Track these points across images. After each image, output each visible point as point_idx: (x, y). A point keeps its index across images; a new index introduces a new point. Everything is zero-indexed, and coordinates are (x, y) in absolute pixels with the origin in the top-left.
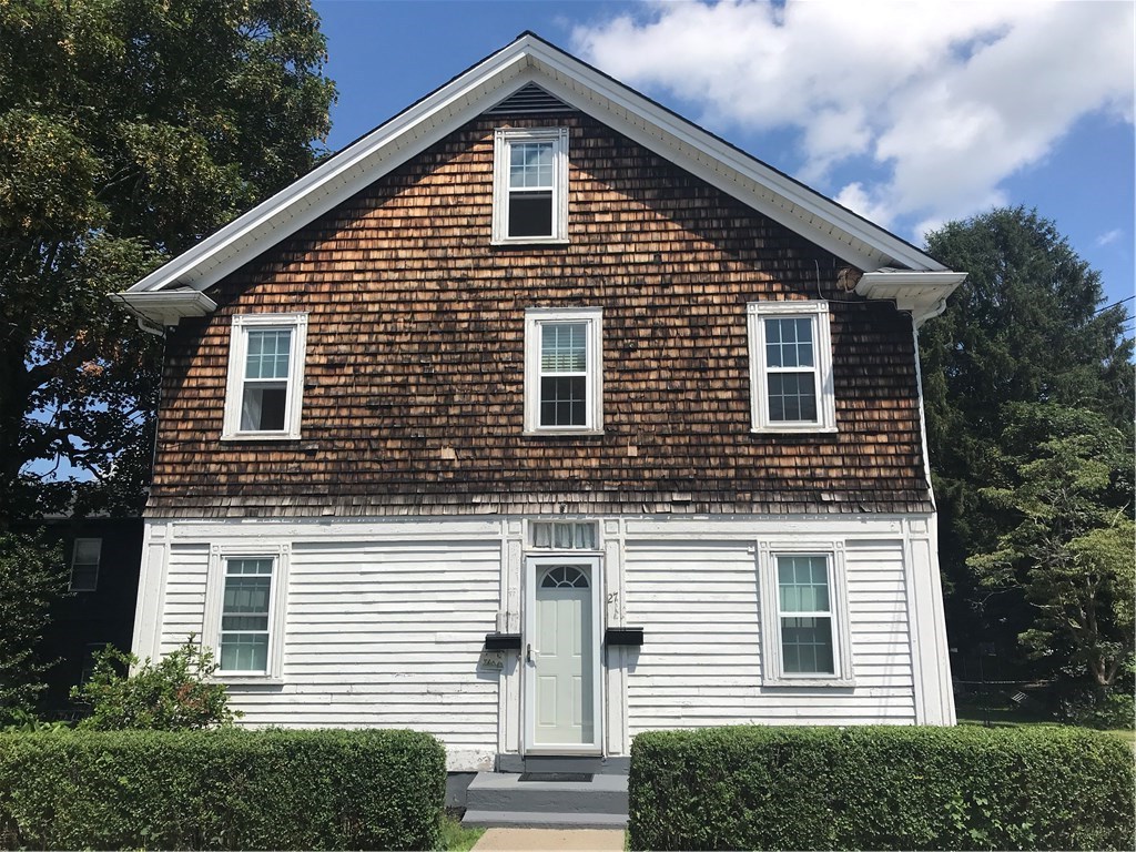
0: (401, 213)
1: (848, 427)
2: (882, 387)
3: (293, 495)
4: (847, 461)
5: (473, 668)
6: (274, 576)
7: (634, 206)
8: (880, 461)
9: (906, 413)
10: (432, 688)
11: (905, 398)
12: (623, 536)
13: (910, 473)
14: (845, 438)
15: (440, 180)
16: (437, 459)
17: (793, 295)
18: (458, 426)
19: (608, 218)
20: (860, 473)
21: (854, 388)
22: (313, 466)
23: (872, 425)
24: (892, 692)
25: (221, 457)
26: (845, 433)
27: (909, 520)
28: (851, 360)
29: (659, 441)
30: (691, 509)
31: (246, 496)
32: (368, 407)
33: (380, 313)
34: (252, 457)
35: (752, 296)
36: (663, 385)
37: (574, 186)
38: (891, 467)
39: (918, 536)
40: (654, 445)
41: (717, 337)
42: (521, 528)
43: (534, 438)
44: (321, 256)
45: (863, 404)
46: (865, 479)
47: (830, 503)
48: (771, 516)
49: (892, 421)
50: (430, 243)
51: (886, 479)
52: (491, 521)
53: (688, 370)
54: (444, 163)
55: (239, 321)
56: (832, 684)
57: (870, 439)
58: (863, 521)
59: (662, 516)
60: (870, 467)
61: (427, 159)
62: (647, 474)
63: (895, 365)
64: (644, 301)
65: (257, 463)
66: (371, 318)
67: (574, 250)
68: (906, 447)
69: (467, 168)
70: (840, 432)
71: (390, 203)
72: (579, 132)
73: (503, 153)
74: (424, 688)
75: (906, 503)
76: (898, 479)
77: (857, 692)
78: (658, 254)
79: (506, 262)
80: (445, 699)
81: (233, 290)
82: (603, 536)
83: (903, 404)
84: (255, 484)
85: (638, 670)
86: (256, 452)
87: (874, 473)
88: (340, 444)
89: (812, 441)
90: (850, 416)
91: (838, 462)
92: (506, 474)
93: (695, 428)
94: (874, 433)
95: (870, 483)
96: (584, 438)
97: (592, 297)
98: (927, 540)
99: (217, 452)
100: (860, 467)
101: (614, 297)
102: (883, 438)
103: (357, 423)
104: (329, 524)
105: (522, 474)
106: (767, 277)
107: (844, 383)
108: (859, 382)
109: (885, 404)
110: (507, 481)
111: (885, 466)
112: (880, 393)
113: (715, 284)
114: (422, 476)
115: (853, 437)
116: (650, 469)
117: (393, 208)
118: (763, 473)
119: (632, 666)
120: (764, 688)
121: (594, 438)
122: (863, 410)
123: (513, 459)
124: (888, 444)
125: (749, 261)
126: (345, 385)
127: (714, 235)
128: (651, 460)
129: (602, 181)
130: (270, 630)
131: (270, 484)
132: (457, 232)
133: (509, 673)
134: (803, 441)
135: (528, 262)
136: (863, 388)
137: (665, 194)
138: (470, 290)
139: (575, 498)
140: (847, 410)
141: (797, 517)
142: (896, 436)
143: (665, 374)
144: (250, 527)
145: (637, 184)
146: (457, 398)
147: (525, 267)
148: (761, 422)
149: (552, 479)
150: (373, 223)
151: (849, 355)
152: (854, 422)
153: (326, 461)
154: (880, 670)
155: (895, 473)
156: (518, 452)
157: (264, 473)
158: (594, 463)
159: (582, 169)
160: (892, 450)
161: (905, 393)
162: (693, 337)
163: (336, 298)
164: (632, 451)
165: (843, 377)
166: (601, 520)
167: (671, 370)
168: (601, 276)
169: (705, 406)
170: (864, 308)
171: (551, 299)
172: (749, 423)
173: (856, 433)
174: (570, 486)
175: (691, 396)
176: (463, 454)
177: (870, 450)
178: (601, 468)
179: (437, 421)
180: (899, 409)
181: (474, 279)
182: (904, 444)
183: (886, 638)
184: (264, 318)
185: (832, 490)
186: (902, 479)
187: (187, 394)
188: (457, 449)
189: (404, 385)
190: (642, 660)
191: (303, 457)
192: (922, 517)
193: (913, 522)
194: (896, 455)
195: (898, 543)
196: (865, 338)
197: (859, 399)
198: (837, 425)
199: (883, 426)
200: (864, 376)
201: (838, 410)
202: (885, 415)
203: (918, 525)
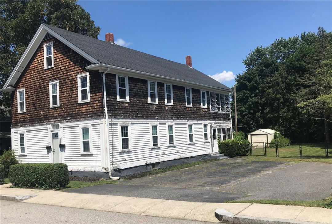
0: (34, 65)
1: (92, 100)
2: (97, 91)
3: (26, 122)
5: (46, 152)
6: (24, 137)
7: (62, 56)
9: (101, 96)
10: (43, 156)
11: (100, 92)
12: (62, 127)
13: (101, 109)
14: (92, 103)
15: (38, 57)
16: (41, 114)
17: (84, 72)
18: (43, 107)
19: (59, 60)
20: (94, 110)
22: (28, 117)
23: (95, 99)
24: (98, 155)
25: (18, 116)
29: (67, 106)
30: (70, 120)
31: (21, 123)
32: (33, 105)
33: (33, 86)
34: (21, 116)
35: (78, 73)
36: (67, 95)
37: (55, 54)
38: (98, 108)
39: (102, 123)
40: (66, 108)
41: (74, 83)
42: (50, 126)
43: (52, 108)
44: (26, 76)
45: (94, 95)
46: (95, 111)
47: (89, 117)
48: (81, 121)
49: (98, 98)
50: (38, 71)
52: (47, 125)
53: (70, 91)
54: (38, 53)
55: (18, 91)
56: (89, 154)
57: (95, 102)
58: (94, 120)
59: (67, 122)
60: (95, 108)
61: (36, 53)
62: (65, 114)
63: (99, 85)
64: (64, 77)
65: (22, 117)
66: (32, 87)
67: (55, 68)
68: (100, 104)
69: (41, 53)
70: (91, 101)
71: (32, 64)
72: (54, 42)
73: (45, 49)
74: (41, 156)
76: (99, 110)
77: (93, 155)
78: (65, 66)
79: (46, 73)
80: (44, 158)
81: (17, 85)
82: (60, 127)
83: (100, 94)
84: (22, 121)
85: (66, 152)
86: (22, 115)
87: (96, 110)
88: (30, 112)
89: (87, 104)
91: (91, 108)
92: (49, 116)
93: (72, 103)
94: (96, 101)
95: (95, 112)
96: (57, 107)
97: (57, 78)
98: (104, 123)
99: (18, 115)
101: (60, 77)
102: (97, 102)
103: (32, 108)
104: (29, 127)
105: (50, 116)
106: (80, 68)
109: (97, 94)
110: (49, 117)
112: (97, 92)
113: (73, 71)
114: (39, 117)
116: (66, 113)
117: (33, 65)
118: (80, 112)
119: (64, 151)
120: (81, 155)
121: (59, 107)
122: (94, 96)
123: (49, 113)
124: (98, 103)
125: (78, 65)
126: (30, 101)
127: (73, 60)
128: (66, 111)
129: (58, 52)
130: (25, 146)
131: (24, 120)
132: (40, 67)
133: (50, 153)
134: (86, 104)
135: (49, 72)
136: (94, 91)
137: (66, 53)
138: (43, 79)
139: (56, 120)
140: (92, 96)
141: (84, 120)
142: (99, 101)
143: (67, 92)
144: (22, 129)
145: (62, 51)
146: (42, 101)
147: (49, 73)
148: (80, 101)
149: (54, 116)
150: (31, 68)
151: (92, 84)
152: (93, 99)
153: (29, 116)
154: (96, 151)
156: (50, 111)
157: (23, 118)
158: (59, 112)
159: (55, 50)
160: (98, 104)
161: (100, 91)
162: (71, 84)
163: (28, 84)
164: (63, 109)
165: (91, 89)
166: (59, 123)
167: (68, 91)
168: (58, 73)
169: (73, 98)
170: (94, 73)
171: (52, 79)
172: (78, 101)
174: (56, 117)
175: (71, 96)
176: (44, 112)
177: (95, 105)
178: (60, 113)
179: (40, 106)
181: (43, 77)
182: (100, 103)
183: (97, 144)
184: (21, 90)
185: (90, 114)
187: (14, 105)
188: (43, 112)
189: (36, 100)
190: (66, 150)
191: (26, 115)
192: (102, 118)
193: (101, 120)
194: (99, 105)
195: (99, 124)
196: (94, 80)
197: (94, 94)
198: (90, 100)
199: (97, 99)
200: (94, 88)
201: (90, 97)
202: (97, 97)
203: (102, 120)
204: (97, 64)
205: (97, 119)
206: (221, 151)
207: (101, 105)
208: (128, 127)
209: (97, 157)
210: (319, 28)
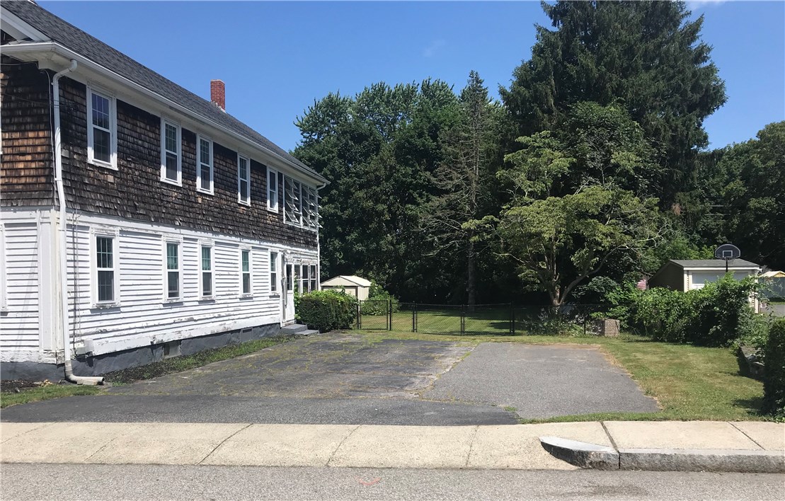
1: (10, 151)
2: (30, 123)
4: (8, 173)
8: (27, 172)
9: (43, 140)
11: (42, 130)
13: (43, 180)
14: (7, 158)
20: (15, 181)
21: (13, 124)
23: (22, 149)
24: (28, 314)
26: (8, 154)
27: (40, 210)
28: (12, 105)
38: (33, 176)
39: (45, 220)
45: (17, 135)
46: (18, 184)
49: (34, 146)
51: (30, 184)
57: (22, 158)
58: (15, 211)
60: (20, 177)
63: (37, 108)
68: (42, 163)
70: (4, 154)
75: (38, 199)
76: (36, 184)
77: (9, 315)
83: (41, 134)
87: (23, 180)
90: (10, 143)
94: (24, 154)
95: (20, 187)
98: (50, 223)
100: (16, 177)
102: (29, 158)
107: (8, 121)
108: (16, 120)
109: (31, 134)
111: (29, 176)
112: (28, 127)
115: (12, 157)
122: (18, 139)
124: (31, 161)
136: (19, 124)
140: (9, 139)
142: (37, 156)
151: (11, 101)
152: (13, 147)
154: (22, 302)
155: (34, 180)
160: (33, 165)
161: (42, 126)
165: (7, 117)
170: (20, 68)
173: (13, 155)
177: (21, 165)
180: (38, 138)
182: (40, 161)
183: (26, 283)
186: (39, 184)
192: (48, 208)
193: (43, 212)
194: (36, 169)
195: (35, 224)
196: (20, 90)
197: (16, 131)
198: (3, 150)
199: (29, 150)
200: (19, 116)
201: (3, 139)
202: (31, 142)
203: (46, 213)
204: (37, 42)
205: (27, 207)
206: (299, 317)
207: (44, 168)
208: (113, 240)
209: (23, 320)
210: (472, 73)
